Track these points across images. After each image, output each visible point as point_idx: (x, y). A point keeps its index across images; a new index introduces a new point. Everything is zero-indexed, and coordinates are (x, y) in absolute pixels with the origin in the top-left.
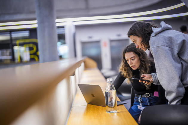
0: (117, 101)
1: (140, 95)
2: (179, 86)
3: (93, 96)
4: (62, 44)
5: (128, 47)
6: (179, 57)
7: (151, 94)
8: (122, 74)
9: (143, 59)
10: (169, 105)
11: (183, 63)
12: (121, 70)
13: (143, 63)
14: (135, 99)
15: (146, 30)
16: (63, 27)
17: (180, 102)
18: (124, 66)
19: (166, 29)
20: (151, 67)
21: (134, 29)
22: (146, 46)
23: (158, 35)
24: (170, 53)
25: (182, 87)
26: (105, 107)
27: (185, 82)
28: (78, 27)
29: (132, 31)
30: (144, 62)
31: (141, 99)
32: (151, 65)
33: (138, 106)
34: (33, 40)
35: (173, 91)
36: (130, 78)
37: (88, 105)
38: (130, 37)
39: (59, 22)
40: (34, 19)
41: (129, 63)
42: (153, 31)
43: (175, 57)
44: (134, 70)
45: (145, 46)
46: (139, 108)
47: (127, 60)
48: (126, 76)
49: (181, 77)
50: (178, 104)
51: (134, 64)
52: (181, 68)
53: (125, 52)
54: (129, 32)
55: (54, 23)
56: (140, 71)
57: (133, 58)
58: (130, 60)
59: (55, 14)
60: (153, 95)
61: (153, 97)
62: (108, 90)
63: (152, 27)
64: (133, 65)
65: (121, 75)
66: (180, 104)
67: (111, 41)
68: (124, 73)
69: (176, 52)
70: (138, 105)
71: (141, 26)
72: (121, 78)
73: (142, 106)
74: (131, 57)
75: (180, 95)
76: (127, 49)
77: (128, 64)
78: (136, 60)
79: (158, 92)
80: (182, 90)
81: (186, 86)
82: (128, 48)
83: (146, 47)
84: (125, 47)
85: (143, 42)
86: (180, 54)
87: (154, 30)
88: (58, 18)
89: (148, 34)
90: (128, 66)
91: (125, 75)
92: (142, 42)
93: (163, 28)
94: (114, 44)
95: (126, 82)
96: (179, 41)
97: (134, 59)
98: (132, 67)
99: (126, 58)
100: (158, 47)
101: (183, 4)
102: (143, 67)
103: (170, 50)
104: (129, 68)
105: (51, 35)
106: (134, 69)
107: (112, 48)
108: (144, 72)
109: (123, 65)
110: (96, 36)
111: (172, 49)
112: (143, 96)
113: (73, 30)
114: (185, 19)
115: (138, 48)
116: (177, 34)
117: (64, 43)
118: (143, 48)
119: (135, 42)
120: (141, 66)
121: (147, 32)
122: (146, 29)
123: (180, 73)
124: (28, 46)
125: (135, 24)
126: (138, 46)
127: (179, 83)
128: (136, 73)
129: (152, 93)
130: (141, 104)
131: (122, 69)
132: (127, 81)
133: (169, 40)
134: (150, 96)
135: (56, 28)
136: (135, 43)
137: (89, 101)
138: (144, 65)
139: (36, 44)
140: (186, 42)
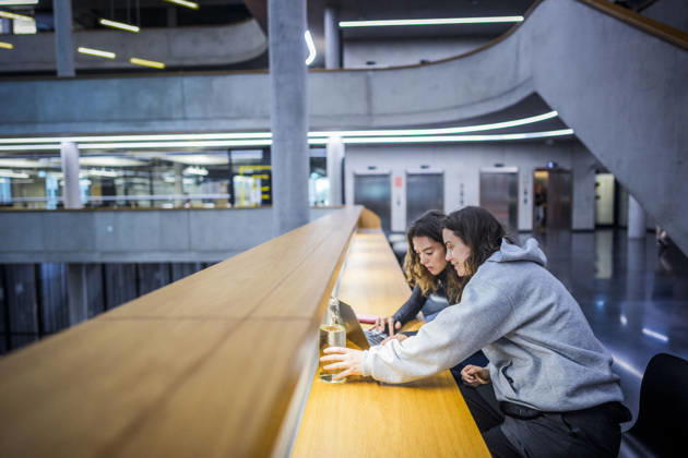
4: (319, 177)
16: (323, 146)
28: (348, 147)
34: (266, 167)
39: (314, 137)
40: (268, 130)
51: (433, 262)
55: (302, 139)
57: (429, 251)
58: (422, 254)
59: (307, 123)
67: (410, 176)
74: (425, 248)
78: (436, 254)
88: (312, 129)
94: (413, 180)
97: (431, 253)
101: (553, 114)
107: (409, 186)
110: (383, 165)
113: (341, 153)
114: (550, 142)
117: (324, 176)
124: (259, 177)
135: (307, 147)
139: (269, 173)
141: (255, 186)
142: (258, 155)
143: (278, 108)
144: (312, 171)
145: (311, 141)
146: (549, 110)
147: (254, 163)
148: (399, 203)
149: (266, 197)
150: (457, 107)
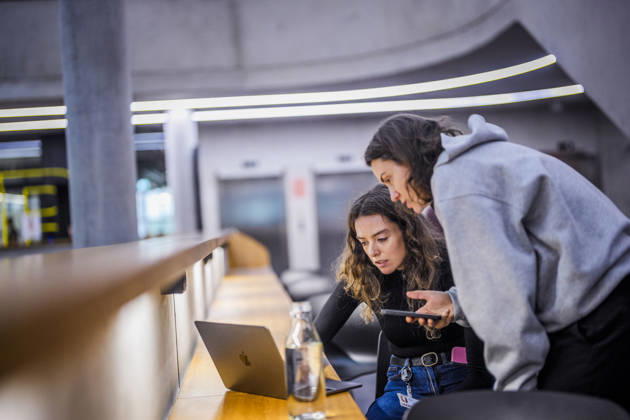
0: (328, 380)
1: (405, 358)
2: (527, 330)
3: (248, 364)
4: (153, 188)
5: (364, 197)
6: (529, 233)
7: (443, 355)
8: (346, 289)
9: (414, 239)
10: (500, 391)
11: (542, 251)
12: (344, 275)
13: (416, 251)
14: (388, 374)
15: (424, 144)
16: (158, 129)
17: (534, 383)
18: (352, 262)
19: (484, 140)
20: (442, 263)
21: (386, 140)
22: (422, 195)
23: (460, 159)
24: (497, 220)
25: (538, 331)
26: (285, 399)
27: (548, 315)
28: (204, 128)
29: (378, 145)
30: (420, 248)
31: (408, 371)
32: (441, 259)
33: (399, 395)
35: (509, 344)
36: (372, 301)
37: (228, 393)
38: (373, 163)
39: (141, 112)
40: (59, 102)
41: (369, 250)
42: (444, 145)
43: (514, 231)
44: (385, 276)
45: (418, 195)
46: (402, 403)
47: (361, 241)
48: (360, 294)
49: (534, 299)
50: (528, 388)
51: (387, 253)
52: (534, 268)
53: (355, 214)
54: (369, 148)
55: (122, 115)
56: (407, 277)
57: (382, 236)
58: (371, 242)
59: (130, 85)
60: (449, 359)
61: (448, 366)
62: (295, 341)
63: (443, 135)
64: (383, 257)
65: (344, 291)
66: (533, 390)
67: (320, 177)
68: (355, 285)
69: (517, 216)
70: (400, 391)
71: (408, 129)
72: (344, 303)
73: (413, 397)
74: (375, 232)
75: (532, 358)
76: (363, 206)
77: (367, 256)
78: (392, 240)
79: (464, 349)
80: (540, 342)
81: (553, 329)
82: (366, 200)
83: (423, 199)
84: (356, 199)
85: (413, 182)
86: (531, 221)
87: (447, 142)
88: (137, 98)
89: (427, 155)
90: (367, 261)
91: (357, 293)
92: (409, 181)
93: (476, 136)
94: (328, 186)
95: (361, 316)
96: (528, 179)
97: (385, 239)
98: (378, 266)
99: (359, 234)
100: (458, 199)
101: (549, 60)
102: (416, 265)
103: (498, 210)
104: (369, 267)
105: (112, 155)
106: (384, 270)
107: (321, 199)
108: (418, 280)
109: (349, 259)
110: (269, 159)
111: (503, 207)
112: (415, 362)
113: (191, 139)
114: (557, 107)
115: (399, 201)
116: (521, 156)
117: (162, 184)
118: (412, 200)
119: (388, 181)
120: (410, 260)
121: (424, 150)
122: (423, 139)
123: (533, 285)
124: (35, 191)
125: (388, 123)
126: (397, 195)
127: (529, 321)
128: (393, 286)
129: (445, 351)
130: (409, 390)
131: (346, 273)
132: (364, 313)
133: (495, 177)
134: (440, 362)
135: (132, 130)
136: (387, 185)
137: (233, 381)
138: (419, 258)
140: (550, 183)
141: (29, 208)
142: (32, 150)
143: (75, 57)
144: (140, 176)
145: (136, 120)
146: (540, 52)
147: (25, 164)
148: (302, 226)
149: (52, 227)
150: (391, 51)
